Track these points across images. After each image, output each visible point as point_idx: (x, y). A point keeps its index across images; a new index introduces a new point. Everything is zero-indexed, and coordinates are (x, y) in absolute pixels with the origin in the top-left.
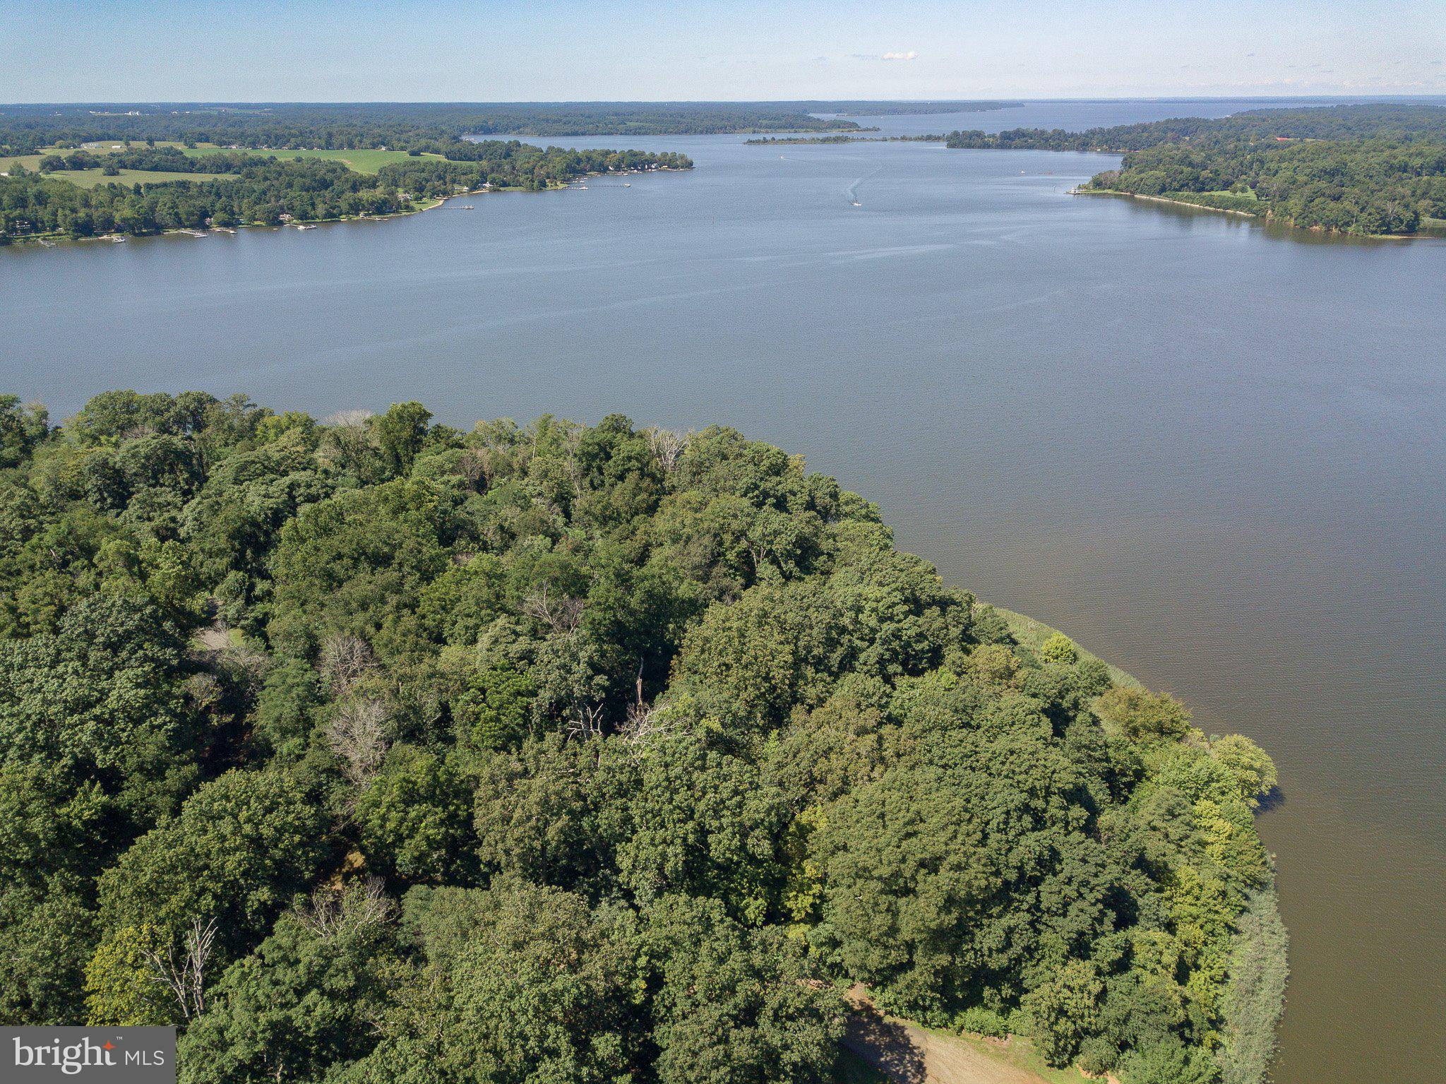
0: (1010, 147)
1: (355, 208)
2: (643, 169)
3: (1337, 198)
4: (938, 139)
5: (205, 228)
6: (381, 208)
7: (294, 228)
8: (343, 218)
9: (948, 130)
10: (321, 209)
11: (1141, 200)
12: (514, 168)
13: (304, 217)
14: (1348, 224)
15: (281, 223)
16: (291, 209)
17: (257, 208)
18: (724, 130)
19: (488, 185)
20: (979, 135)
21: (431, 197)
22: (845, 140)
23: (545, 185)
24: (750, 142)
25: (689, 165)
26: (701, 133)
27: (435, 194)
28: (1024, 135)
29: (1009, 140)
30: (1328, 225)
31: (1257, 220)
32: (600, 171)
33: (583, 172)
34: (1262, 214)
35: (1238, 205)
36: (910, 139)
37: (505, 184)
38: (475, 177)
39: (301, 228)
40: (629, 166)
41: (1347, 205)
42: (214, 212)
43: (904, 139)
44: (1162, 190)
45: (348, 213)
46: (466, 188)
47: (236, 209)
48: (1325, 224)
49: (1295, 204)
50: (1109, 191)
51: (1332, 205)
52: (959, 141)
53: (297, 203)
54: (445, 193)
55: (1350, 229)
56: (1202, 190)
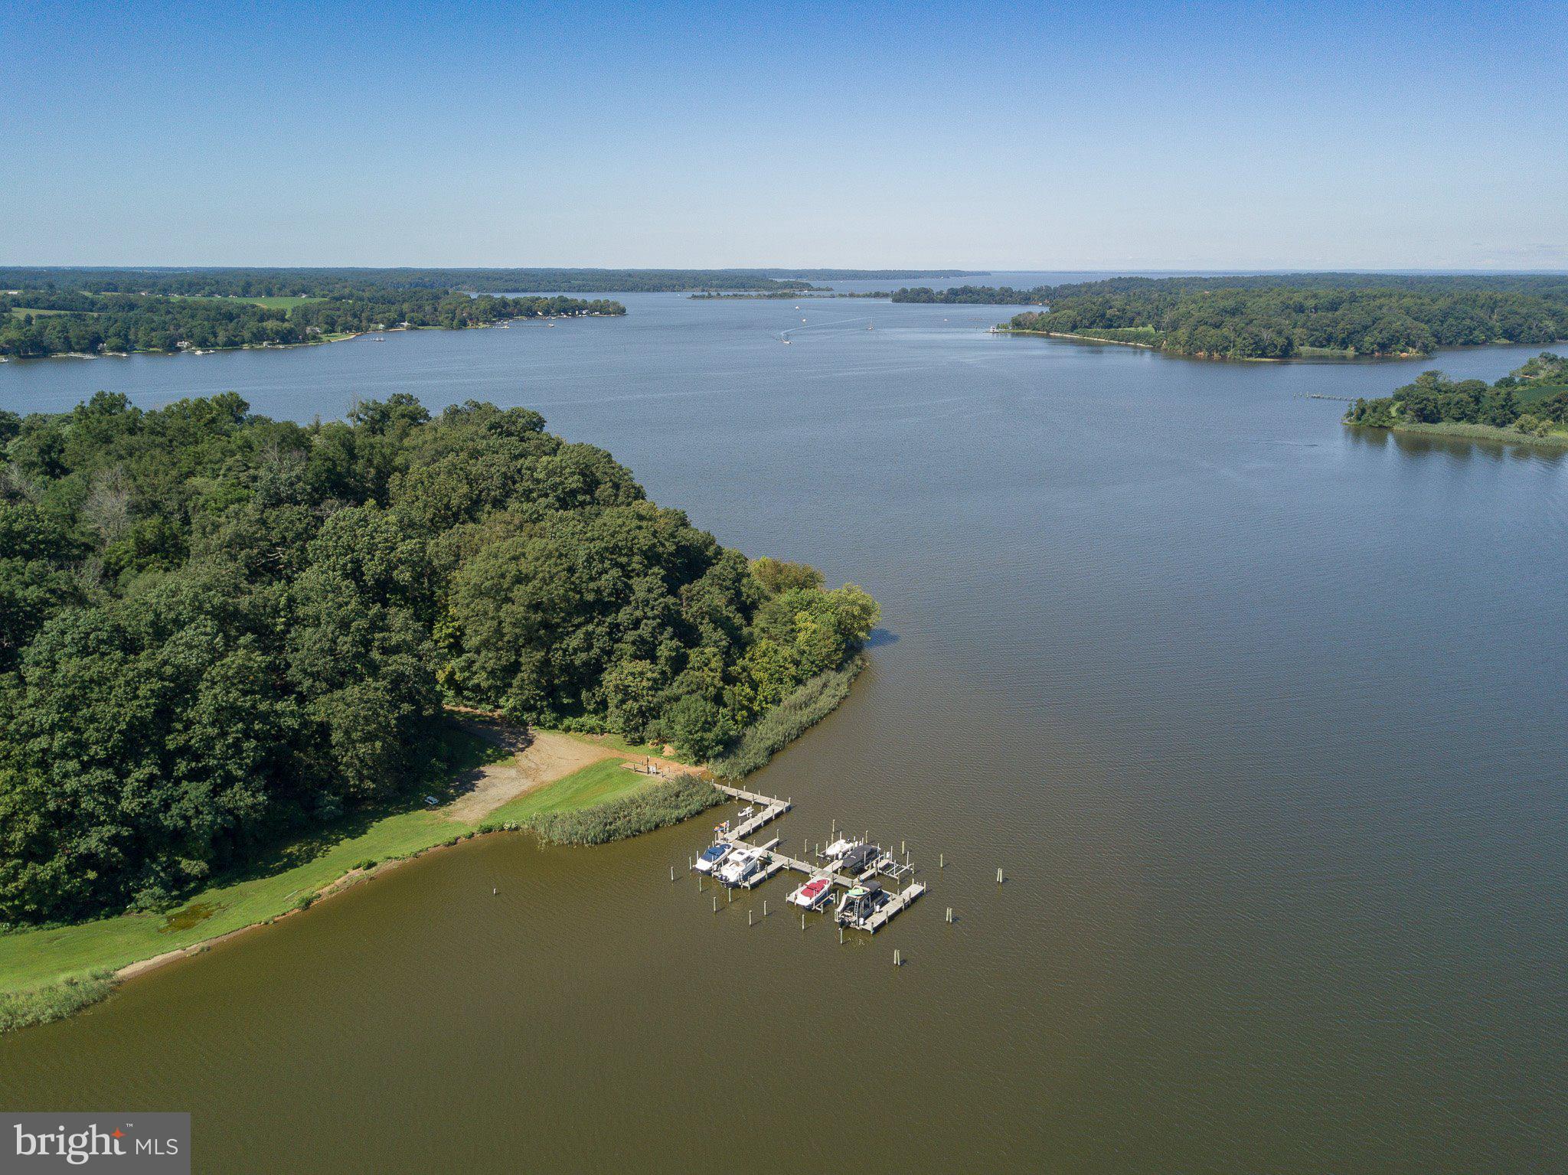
0: (954, 302)
1: (259, 337)
2: (573, 315)
3: (1217, 326)
4: (886, 296)
5: (99, 352)
6: (288, 338)
7: (193, 353)
8: (246, 346)
9: (897, 289)
10: (222, 337)
11: (1055, 337)
12: (436, 310)
13: (203, 344)
14: (1226, 349)
15: (179, 349)
16: (190, 336)
17: (153, 334)
18: (672, 288)
19: (406, 324)
20: (926, 291)
21: (342, 331)
22: (792, 296)
23: (465, 325)
24: (694, 297)
25: (622, 312)
26: (648, 290)
27: (347, 328)
28: (971, 292)
29: (954, 297)
30: (1210, 350)
31: (1155, 349)
32: (527, 316)
33: (510, 316)
34: (1157, 344)
35: (1138, 337)
36: (858, 296)
37: (424, 324)
38: (393, 315)
39: (199, 353)
40: (559, 312)
41: (1225, 331)
42: (107, 337)
43: (852, 295)
44: (1074, 328)
45: (251, 342)
46: (381, 326)
47: (132, 337)
48: (1207, 350)
49: (1182, 333)
50: (1027, 331)
51: (1213, 331)
52: (903, 297)
53: (197, 331)
54: (358, 329)
55: (1229, 354)
56: (1110, 326)
